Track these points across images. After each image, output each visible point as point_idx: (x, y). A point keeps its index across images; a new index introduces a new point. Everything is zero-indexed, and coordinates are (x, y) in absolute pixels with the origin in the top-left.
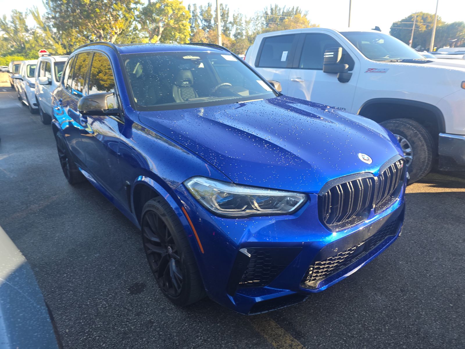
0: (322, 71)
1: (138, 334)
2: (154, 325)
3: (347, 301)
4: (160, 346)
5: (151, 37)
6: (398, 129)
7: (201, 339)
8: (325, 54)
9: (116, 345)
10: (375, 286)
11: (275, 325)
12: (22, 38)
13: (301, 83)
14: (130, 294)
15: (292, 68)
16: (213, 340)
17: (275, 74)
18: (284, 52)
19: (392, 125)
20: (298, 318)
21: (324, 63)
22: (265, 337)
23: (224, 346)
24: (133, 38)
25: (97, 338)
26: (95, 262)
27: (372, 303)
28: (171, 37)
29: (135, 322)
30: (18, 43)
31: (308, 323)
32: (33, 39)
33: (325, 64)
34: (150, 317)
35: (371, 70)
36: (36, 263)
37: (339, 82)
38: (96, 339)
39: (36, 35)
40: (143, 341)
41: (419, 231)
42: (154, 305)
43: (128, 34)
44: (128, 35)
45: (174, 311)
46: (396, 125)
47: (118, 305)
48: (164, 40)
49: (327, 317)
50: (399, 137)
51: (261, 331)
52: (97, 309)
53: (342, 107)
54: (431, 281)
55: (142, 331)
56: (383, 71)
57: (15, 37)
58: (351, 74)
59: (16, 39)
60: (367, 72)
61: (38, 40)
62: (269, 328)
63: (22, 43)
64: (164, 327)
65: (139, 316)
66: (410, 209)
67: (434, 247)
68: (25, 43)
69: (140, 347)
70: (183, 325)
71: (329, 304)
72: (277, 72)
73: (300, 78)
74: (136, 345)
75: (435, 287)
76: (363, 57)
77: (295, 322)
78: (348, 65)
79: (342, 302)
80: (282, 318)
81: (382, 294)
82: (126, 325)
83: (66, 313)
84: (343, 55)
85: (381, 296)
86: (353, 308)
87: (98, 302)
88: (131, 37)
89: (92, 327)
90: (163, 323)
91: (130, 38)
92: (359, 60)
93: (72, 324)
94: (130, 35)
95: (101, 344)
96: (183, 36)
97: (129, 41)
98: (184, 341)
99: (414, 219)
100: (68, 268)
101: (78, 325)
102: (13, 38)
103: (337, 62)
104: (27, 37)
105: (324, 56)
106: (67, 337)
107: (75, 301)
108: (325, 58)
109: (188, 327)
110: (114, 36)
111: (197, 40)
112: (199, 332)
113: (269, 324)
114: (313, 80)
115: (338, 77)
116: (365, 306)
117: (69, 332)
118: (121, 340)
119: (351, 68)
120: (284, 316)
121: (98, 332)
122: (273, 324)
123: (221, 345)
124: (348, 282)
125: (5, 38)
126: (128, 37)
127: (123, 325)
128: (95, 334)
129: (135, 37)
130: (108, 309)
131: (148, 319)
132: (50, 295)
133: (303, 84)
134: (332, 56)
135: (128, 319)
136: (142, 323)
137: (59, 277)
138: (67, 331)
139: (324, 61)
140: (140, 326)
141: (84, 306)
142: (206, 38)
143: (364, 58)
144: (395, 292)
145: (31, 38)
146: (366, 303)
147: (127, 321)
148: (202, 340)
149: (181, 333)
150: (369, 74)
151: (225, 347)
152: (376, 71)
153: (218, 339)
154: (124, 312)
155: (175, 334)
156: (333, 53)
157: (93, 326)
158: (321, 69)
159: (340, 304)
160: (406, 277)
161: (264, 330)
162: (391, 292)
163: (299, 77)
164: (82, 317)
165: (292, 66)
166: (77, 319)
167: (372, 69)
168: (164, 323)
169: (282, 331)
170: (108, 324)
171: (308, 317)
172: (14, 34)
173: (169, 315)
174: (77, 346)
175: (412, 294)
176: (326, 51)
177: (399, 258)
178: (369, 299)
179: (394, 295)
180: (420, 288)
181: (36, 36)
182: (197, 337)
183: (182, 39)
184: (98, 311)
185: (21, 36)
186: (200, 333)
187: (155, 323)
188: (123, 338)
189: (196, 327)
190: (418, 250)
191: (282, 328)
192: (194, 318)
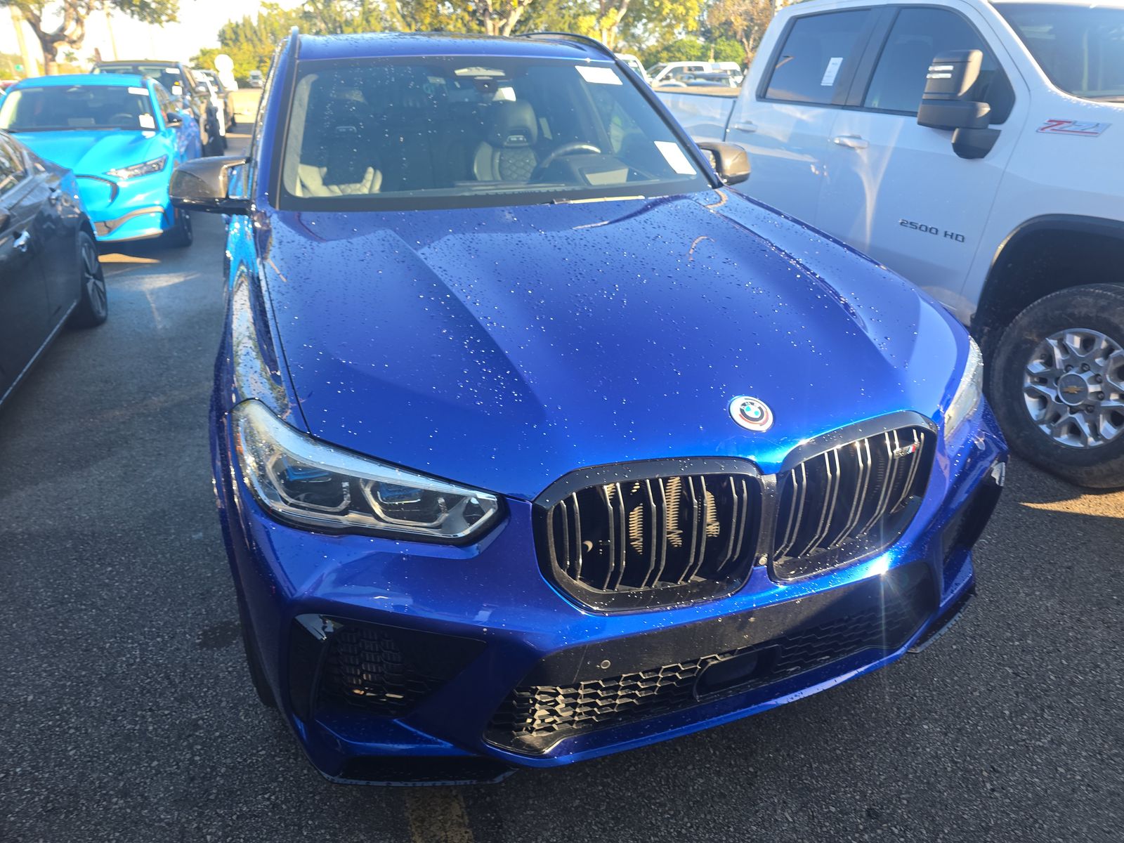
0: (915, 120)
1: (150, 747)
2: (197, 734)
3: (688, 801)
4: (174, 789)
5: (603, 13)
6: (1105, 315)
7: (269, 799)
8: (931, 69)
9: (95, 759)
10: (800, 779)
11: (460, 813)
12: (339, 14)
13: (858, 151)
14: (199, 644)
15: (845, 107)
16: (293, 811)
17: (800, 123)
18: (833, 60)
19: (1091, 300)
20: (528, 812)
21: (924, 97)
22: (413, 838)
23: (305, 834)
24: (574, 15)
25: (72, 731)
26: (182, 552)
27: (754, 828)
28: (653, 13)
29: (166, 715)
30: (330, 25)
31: (544, 832)
32: (361, 17)
33: (926, 101)
34: (201, 713)
35: (1056, 125)
36: (77, 529)
37: (955, 154)
38: (67, 733)
39: (366, 7)
40: (149, 766)
41: (1054, 642)
42: (227, 686)
43: (565, 5)
44: (565, 8)
45: (259, 712)
46: (1103, 302)
47: (158, 666)
48: (634, 20)
49: (604, 830)
50: (1107, 341)
51: (416, 819)
52: (115, 664)
53: (956, 232)
54: (984, 808)
55: (162, 742)
56: (1094, 130)
57: (325, 12)
58: (999, 132)
59: (326, 15)
60: (1043, 129)
61: (370, 19)
62: (441, 817)
63: (337, 24)
64: (212, 745)
65: (181, 703)
66: (1069, 568)
67: (1068, 702)
68: (343, 25)
69: (136, 779)
70: (254, 751)
71: (634, 796)
72: (804, 117)
73: (859, 138)
74: (132, 771)
75: (987, 830)
76: (1042, 82)
77: (513, 821)
78: (991, 106)
79: (673, 801)
80: (488, 799)
81: (803, 806)
82: (143, 717)
83: (55, 656)
84: (982, 74)
85: (793, 814)
86: (691, 827)
87: (126, 648)
88: (572, 12)
89: (79, 703)
90: (217, 734)
91: (569, 16)
92: (1029, 90)
93: (49, 685)
94: (570, 8)
95: (69, 749)
96: (681, 10)
97: (564, 23)
98: (231, 792)
99: (1061, 602)
100: (123, 554)
101: (57, 692)
102: (321, 12)
103: (960, 94)
104: (348, 11)
105: (928, 76)
106: (20, 712)
107: (88, 634)
108: (928, 83)
109: (263, 761)
110: (515, 10)
111: (718, 19)
112: (275, 780)
113: (447, 808)
114: (892, 144)
115: (953, 141)
116: (732, 829)
117: (32, 701)
118: (111, 750)
119: (1000, 114)
120: (497, 795)
121: (81, 718)
122: (457, 809)
123: (300, 828)
124: (729, 747)
125: (305, 13)
126: (564, 11)
127: (137, 716)
128: (73, 720)
129: (581, 11)
130: (135, 669)
131: (194, 717)
132: (52, 608)
133: (864, 156)
134: (949, 76)
135: (156, 704)
136: (177, 722)
137: (97, 569)
138: (30, 698)
139: (926, 91)
140: (168, 730)
141: (95, 650)
142: (741, 15)
143: (1046, 86)
144: (847, 814)
145: (356, 14)
146: (740, 821)
147: (150, 710)
148: (268, 803)
149: (238, 771)
150: (1050, 138)
151: (306, 836)
152: (1073, 128)
153: (305, 811)
154: (158, 686)
155: (223, 770)
156: (950, 68)
157: (82, 702)
158: (913, 114)
159: (662, 805)
160: (910, 776)
161: (423, 821)
162: (833, 809)
163: (856, 134)
164: (76, 675)
165: (846, 101)
166: (64, 677)
167: (1060, 122)
168: (219, 737)
169: (466, 835)
170: (110, 706)
171: (555, 816)
172: (323, 4)
173: (243, 718)
174: (25, 738)
175: (896, 831)
176: (935, 60)
177: (930, 712)
178: (757, 811)
179: (839, 820)
180: (933, 821)
181: (366, 9)
182: (265, 791)
183: (678, 18)
184: (112, 668)
185: (339, 9)
186: (276, 784)
187: (201, 731)
188: (117, 748)
189: (277, 766)
190: (1011, 700)
191: (470, 826)
192: (290, 742)
